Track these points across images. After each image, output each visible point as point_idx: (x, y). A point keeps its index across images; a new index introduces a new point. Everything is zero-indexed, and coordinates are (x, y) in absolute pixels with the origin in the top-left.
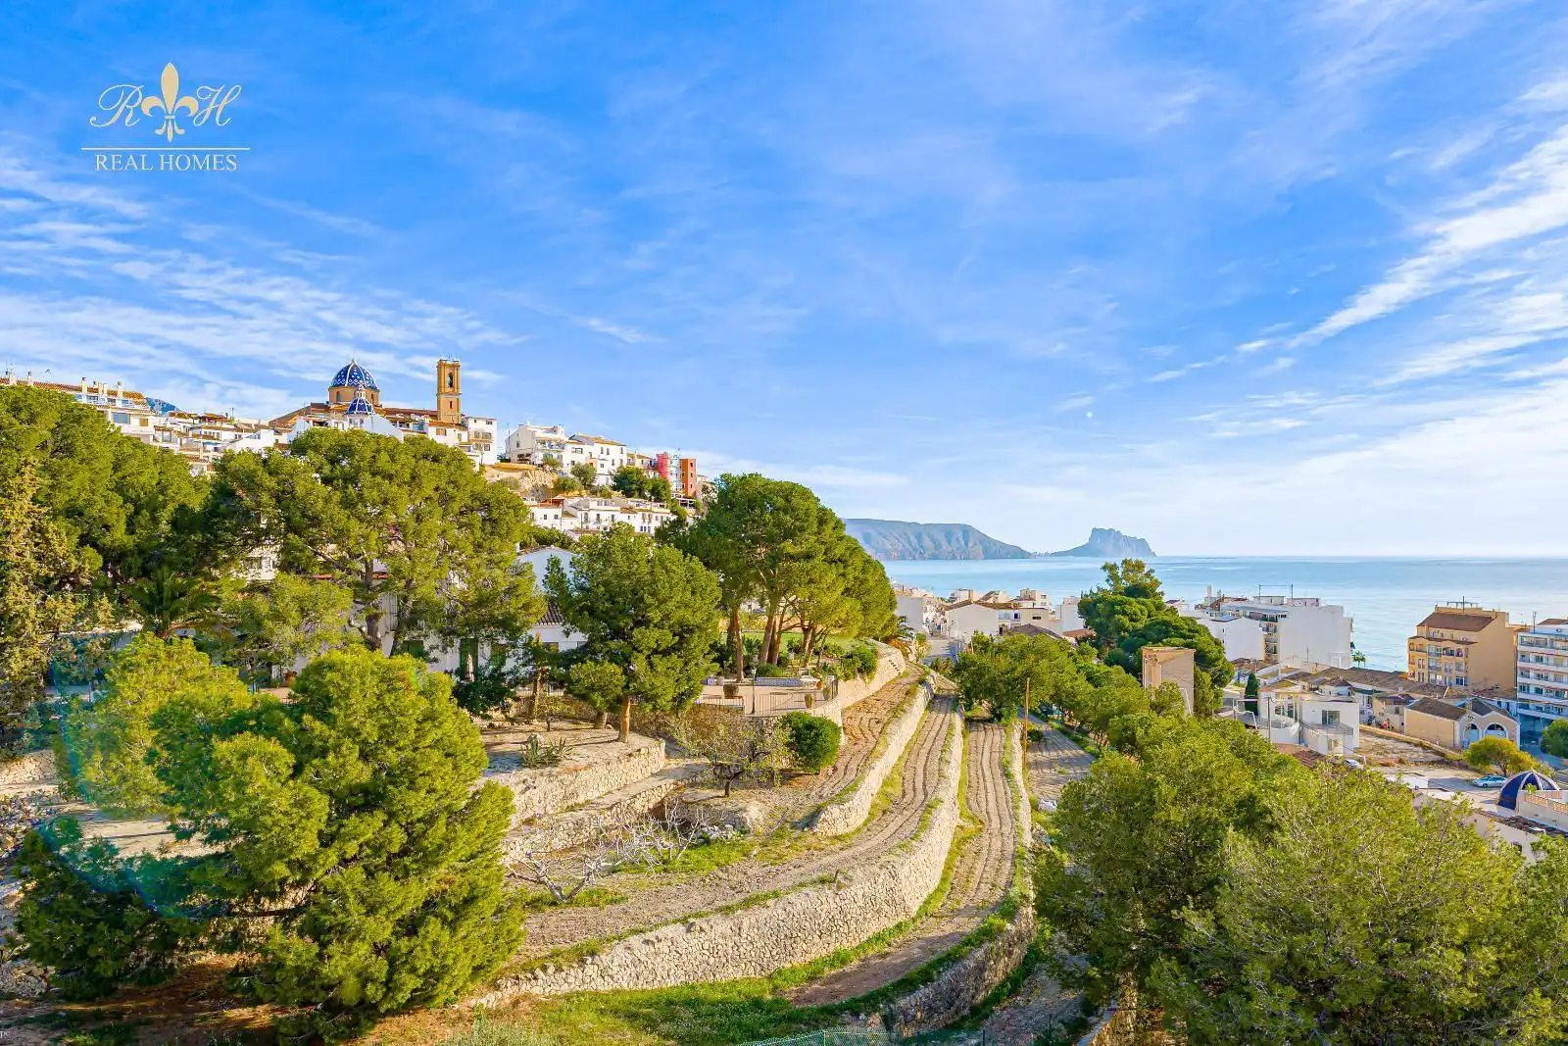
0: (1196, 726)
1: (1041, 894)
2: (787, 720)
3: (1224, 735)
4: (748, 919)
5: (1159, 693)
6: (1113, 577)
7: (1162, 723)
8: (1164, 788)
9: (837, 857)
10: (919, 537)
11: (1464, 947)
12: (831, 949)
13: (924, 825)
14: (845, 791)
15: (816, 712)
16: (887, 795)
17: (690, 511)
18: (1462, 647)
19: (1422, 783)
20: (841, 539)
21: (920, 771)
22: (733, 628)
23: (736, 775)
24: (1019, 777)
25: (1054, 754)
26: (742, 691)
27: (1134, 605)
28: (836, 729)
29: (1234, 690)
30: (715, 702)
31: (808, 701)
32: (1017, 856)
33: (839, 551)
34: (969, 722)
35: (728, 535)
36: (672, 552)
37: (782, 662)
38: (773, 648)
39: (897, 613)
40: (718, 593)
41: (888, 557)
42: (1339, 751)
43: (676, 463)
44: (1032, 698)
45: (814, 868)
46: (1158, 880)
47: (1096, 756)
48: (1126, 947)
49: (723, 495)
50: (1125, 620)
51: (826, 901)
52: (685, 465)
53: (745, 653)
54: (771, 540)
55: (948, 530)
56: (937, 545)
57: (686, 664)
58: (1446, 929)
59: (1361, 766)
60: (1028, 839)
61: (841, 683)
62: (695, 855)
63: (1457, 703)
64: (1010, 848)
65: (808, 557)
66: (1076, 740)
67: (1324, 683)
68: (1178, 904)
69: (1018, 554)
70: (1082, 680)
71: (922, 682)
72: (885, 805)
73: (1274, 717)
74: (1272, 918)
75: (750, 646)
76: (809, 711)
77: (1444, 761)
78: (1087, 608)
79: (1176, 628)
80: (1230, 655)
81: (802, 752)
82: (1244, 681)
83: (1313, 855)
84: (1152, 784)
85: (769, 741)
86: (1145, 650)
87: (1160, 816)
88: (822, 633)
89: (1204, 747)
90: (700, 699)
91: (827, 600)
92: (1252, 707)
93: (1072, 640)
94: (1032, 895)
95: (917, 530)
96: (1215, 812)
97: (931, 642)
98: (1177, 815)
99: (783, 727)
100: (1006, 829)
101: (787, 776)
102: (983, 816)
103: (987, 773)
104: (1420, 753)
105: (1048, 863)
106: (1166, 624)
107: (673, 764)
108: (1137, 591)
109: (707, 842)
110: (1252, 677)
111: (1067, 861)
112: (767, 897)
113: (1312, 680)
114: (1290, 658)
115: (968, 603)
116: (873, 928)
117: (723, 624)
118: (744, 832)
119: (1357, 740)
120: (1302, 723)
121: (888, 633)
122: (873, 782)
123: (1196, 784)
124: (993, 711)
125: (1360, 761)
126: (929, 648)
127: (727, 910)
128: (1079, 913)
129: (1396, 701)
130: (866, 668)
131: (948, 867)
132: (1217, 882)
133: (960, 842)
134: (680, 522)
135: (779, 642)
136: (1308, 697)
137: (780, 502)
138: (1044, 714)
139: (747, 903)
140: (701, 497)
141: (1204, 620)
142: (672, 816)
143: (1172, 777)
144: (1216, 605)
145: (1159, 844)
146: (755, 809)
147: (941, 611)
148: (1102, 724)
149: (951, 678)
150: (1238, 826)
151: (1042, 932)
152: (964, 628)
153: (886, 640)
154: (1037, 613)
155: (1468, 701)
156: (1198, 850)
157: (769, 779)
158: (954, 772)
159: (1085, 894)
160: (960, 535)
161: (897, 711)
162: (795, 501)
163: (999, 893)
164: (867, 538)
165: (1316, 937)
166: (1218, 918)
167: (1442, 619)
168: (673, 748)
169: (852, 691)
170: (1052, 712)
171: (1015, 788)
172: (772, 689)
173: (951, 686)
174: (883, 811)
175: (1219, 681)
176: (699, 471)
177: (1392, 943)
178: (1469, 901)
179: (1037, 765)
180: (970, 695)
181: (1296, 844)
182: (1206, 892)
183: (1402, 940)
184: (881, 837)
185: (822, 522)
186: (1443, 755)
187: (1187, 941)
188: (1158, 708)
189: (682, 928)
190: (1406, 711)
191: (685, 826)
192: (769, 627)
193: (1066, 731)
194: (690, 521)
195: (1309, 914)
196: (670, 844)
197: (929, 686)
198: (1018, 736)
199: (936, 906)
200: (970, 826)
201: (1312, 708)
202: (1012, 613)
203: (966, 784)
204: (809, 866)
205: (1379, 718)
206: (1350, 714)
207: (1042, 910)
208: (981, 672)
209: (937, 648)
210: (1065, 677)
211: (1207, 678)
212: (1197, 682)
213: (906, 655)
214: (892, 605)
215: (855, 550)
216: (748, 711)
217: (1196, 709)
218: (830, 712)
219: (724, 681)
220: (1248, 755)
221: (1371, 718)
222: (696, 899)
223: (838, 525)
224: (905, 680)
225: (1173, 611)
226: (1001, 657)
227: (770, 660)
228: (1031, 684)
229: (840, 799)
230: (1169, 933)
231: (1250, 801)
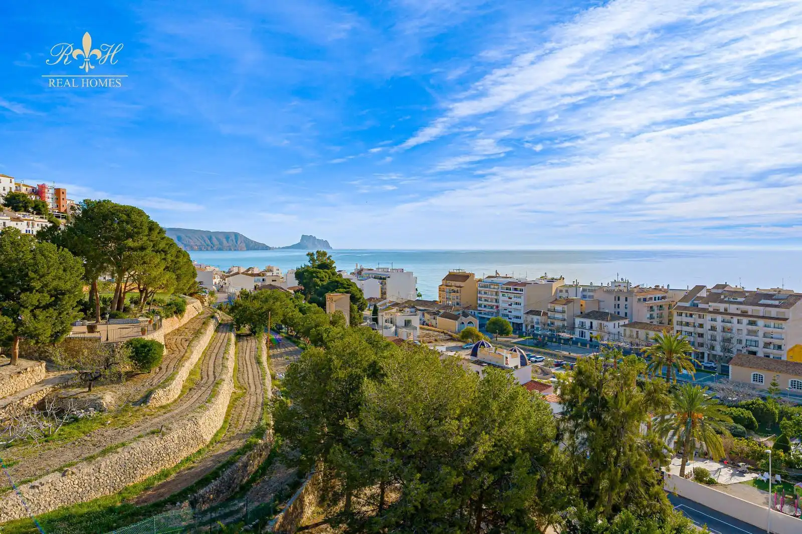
0: (351, 331)
1: (276, 422)
2: (129, 343)
3: (363, 334)
4: (105, 463)
5: (333, 316)
6: (312, 260)
7: (335, 330)
8: (336, 362)
9: (161, 418)
10: (210, 239)
11: (459, 419)
12: (159, 470)
13: (214, 394)
14: (167, 380)
15: (148, 337)
16: (192, 380)
17: (62, 221)
18: (459, 289)
19: (444, 349)
20: (163, 239)
21: (211, 365)
22: (93, 291)
23: (96, 378)
24: (265, 364)
25: (283, 350)
26: (100, 328)
27: (322, 273)
28: (161, 346)
29: (367, 313)
30: (82, 335)
31: (143, 332)
32: (264, 404)
33: (162, 245)
34: (239, 337)
35: (89, 236)
36: (48, 246)
37: (126, 310)
38: (120, 301)
39: (197, 280)
40: (83, 270)
41: (192, 249)
42: (411, 338)
43: (52, 191)
44: (271, 322)
45: (148, 426)
46: (333, 407)
47: (303, 349)
48: (318, 442)
49: (85, 212)
50: (318, 280)
51: (155, 444)
52: (58, 192)
53: (101, 305)
54: (117, 239)
55: (227, 235)
56: (221, 243)
57: (60, 314)
58: (452, 411)
59: (420, 344)
60: (270, 395)
61: (164, 321)
62: (66, 429)
63: (456, 313)
64: (261, 401)
65: (142, 248)
66: (294, 342)
67: (405, 307)
68: (342, 418)
69: (265, 248)
70: (297, 310)
71: (213, 317)
72: (191, 386)
73: (385, 324)
74: (382, 418)
75: (104, 301)
76: (143, 337)
77: (452, 339)
78: (299, 275)
79: (342, 284)
80: (366, 296)
81: (139, 361)
82: (372, 308)
83: (400, 386)
84: (330, 360)
85: (118, 356)
86: (327, 295)
87: (334, 376)
88: (152, 292)
89: (354, 340)
90: (71, 334)
91: (154, 273)
92: (375, 320)
93: (292, 291)
94: (272, 423)
95: (210, 235)
96: (359, 371)
97: (218, 295)
98: (341, 374)
99: (127, 347)
100: (258, 391)
101: (130, 376)
102: (246, 386)
103: (249, 363)
104: (442, 336)
105: (280, 406)
106: (337, 282)
107: (51, 375)
108: (325, 266)
109: (76, 420)
110: (375, 307)
111: (290, 403)
112: (117, 447)
113: (400, 306)
114: (391, 297)
115: (237, 273)
116: (185, 454)
117: (86, 289)
118: (102, 410)
119: (419, 332)
120: (396, 326)
121: (192, 291)
122: (183, 374)
123: (350, 358)
124: (251, 330)
125: (420, 341)
126: (216, 299)
127: (90, 459)
128: (296, 428)
129: (434, 314)
130: (179, 310)
131: (228, 414)
132: (359, 404)
133: (234, 401)
134: (55, 227)
135: (124, 298)
136: (399, 314)
137: (125, 217)
138: (277, 331)
139: (104, 453)
140: (70, 212)
141: (354, 280)
142: (50, 408)
143: (339, 356)
144: (359, 272)
145: (334, 388)
146: (109, 397)
147: (223, 278)
148: (307, 333)
149: (229, 314)
150: (369, 376)
151: (277, 442)
152: (235, 287)
153: (191, 295)
154: (274, 278)
155: (460, 312)
156: (352, 390)
157: (118, 378)
158: (231, 364)
159: (298, 419)
160: (233, 237)
161: (198, 333)
162: (134, 217)
163: (255, 424)
164: (179, 239)
165: (401, 424)
166: (360, 421)
167: (451, 277)
168: (51, 366)
169: (170, 325)
170: (282, 328)
171: (263, 369)
172: (119, 326)
173: (228, 318)
174: (190, 387)
175: (361, 309)
176: (68, 197)
177: (432, 421)
178: (460, 398)
179: (274, 356)
180: (239, 323)
181: (393, 382)
182: (355, 409)
183: (435, 419)
184: (188, 404)
185: (151, 229)
186: (451, 336)
187: (347, 434)
188: (333, 323)
189: (58, 474)
190: (438, 317)
191: (60, 413)
192: (118, 290)
193: (289, 338)
194: (62, 227)
195: (398, 413)
196: (50, 425)
197: (216, 319)
198: (264, 342)
199: (221, 437)
200: (239, 392)
201: (400, 318)
202: (261, 278)
203: (237, 370)
204: (145, 426)
205: (427, 322)
206: (416, 321)
207: (277, 430)
208: (245, 310)
209: (221, 298)
210: (289, 310)
211: (356, 307)
212: (351, 310)
213: (202, 303)
214: (194, 275)
215: (171, 245)
216: (103, 339)
217: (351, 323)
218: (158, 336)
219: (87, 323)
220: (373, 343)
221: (424, 322)
222: (69, 455)
223: (161, 231)
224: (202, 316)
225: (340, 276)
226: (255, 302)
227: (118, 309)
228: (272, 315)
229: (163, 385)
230: (338, 431)
231: (374, 363)
